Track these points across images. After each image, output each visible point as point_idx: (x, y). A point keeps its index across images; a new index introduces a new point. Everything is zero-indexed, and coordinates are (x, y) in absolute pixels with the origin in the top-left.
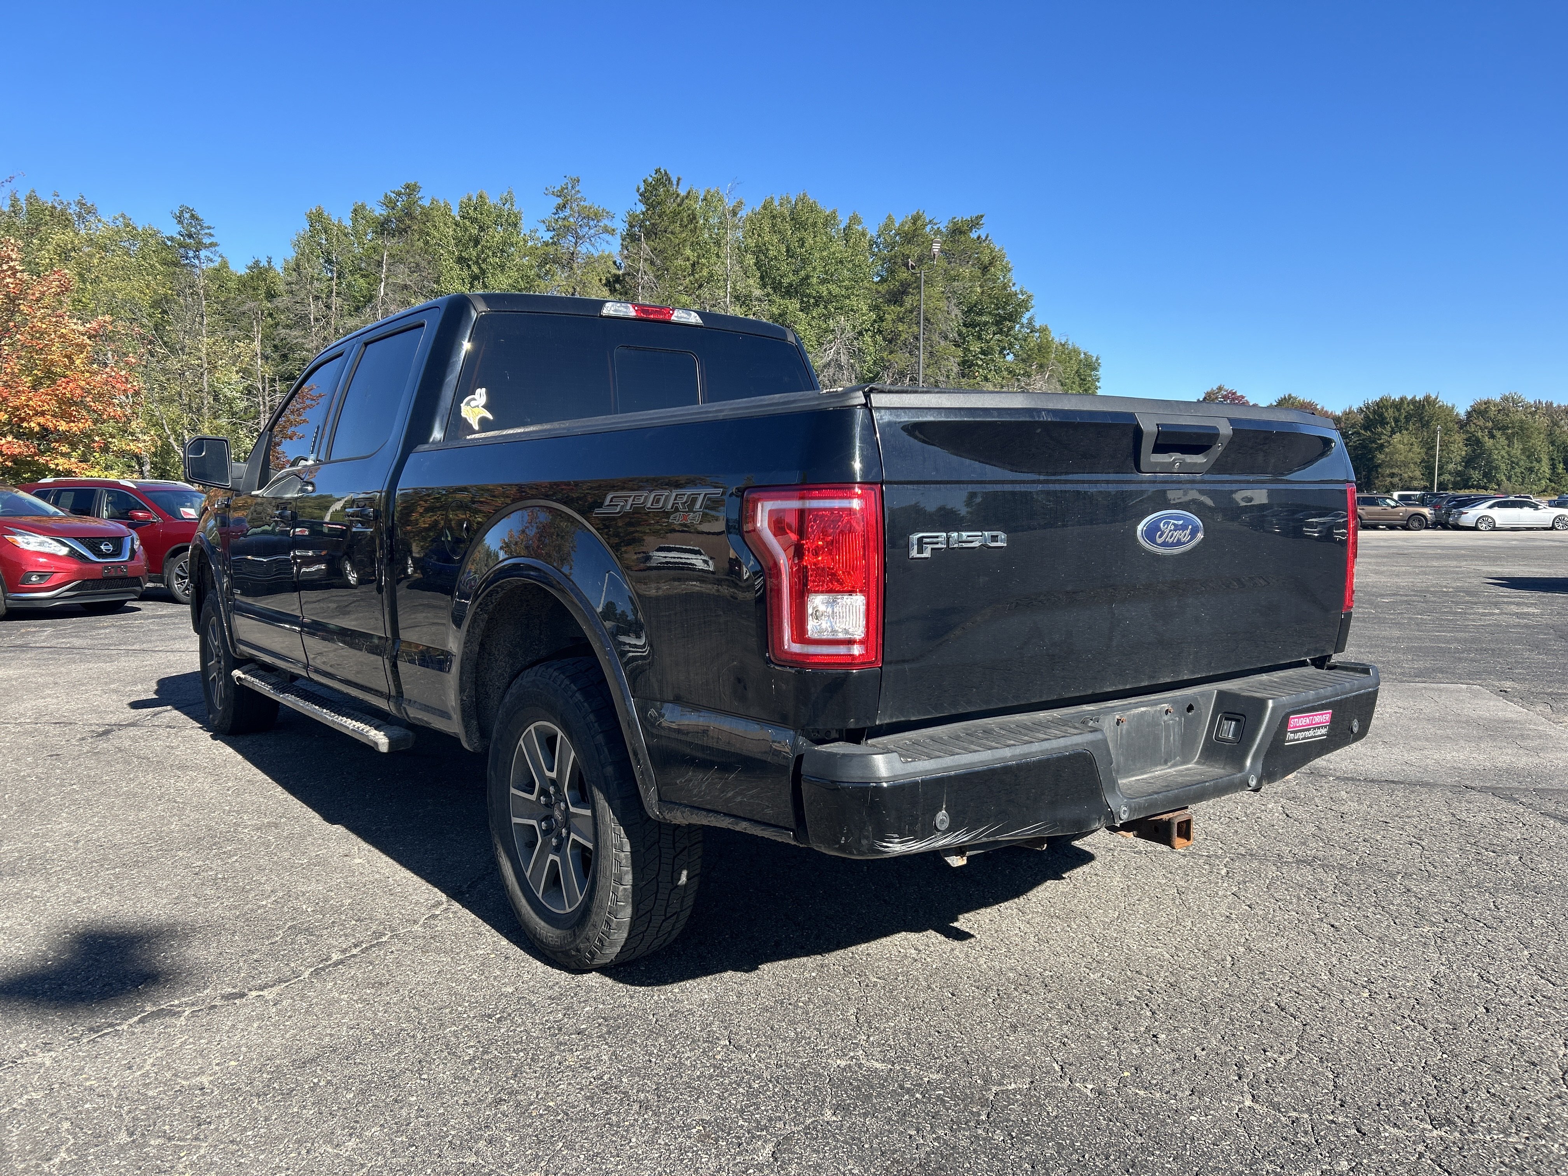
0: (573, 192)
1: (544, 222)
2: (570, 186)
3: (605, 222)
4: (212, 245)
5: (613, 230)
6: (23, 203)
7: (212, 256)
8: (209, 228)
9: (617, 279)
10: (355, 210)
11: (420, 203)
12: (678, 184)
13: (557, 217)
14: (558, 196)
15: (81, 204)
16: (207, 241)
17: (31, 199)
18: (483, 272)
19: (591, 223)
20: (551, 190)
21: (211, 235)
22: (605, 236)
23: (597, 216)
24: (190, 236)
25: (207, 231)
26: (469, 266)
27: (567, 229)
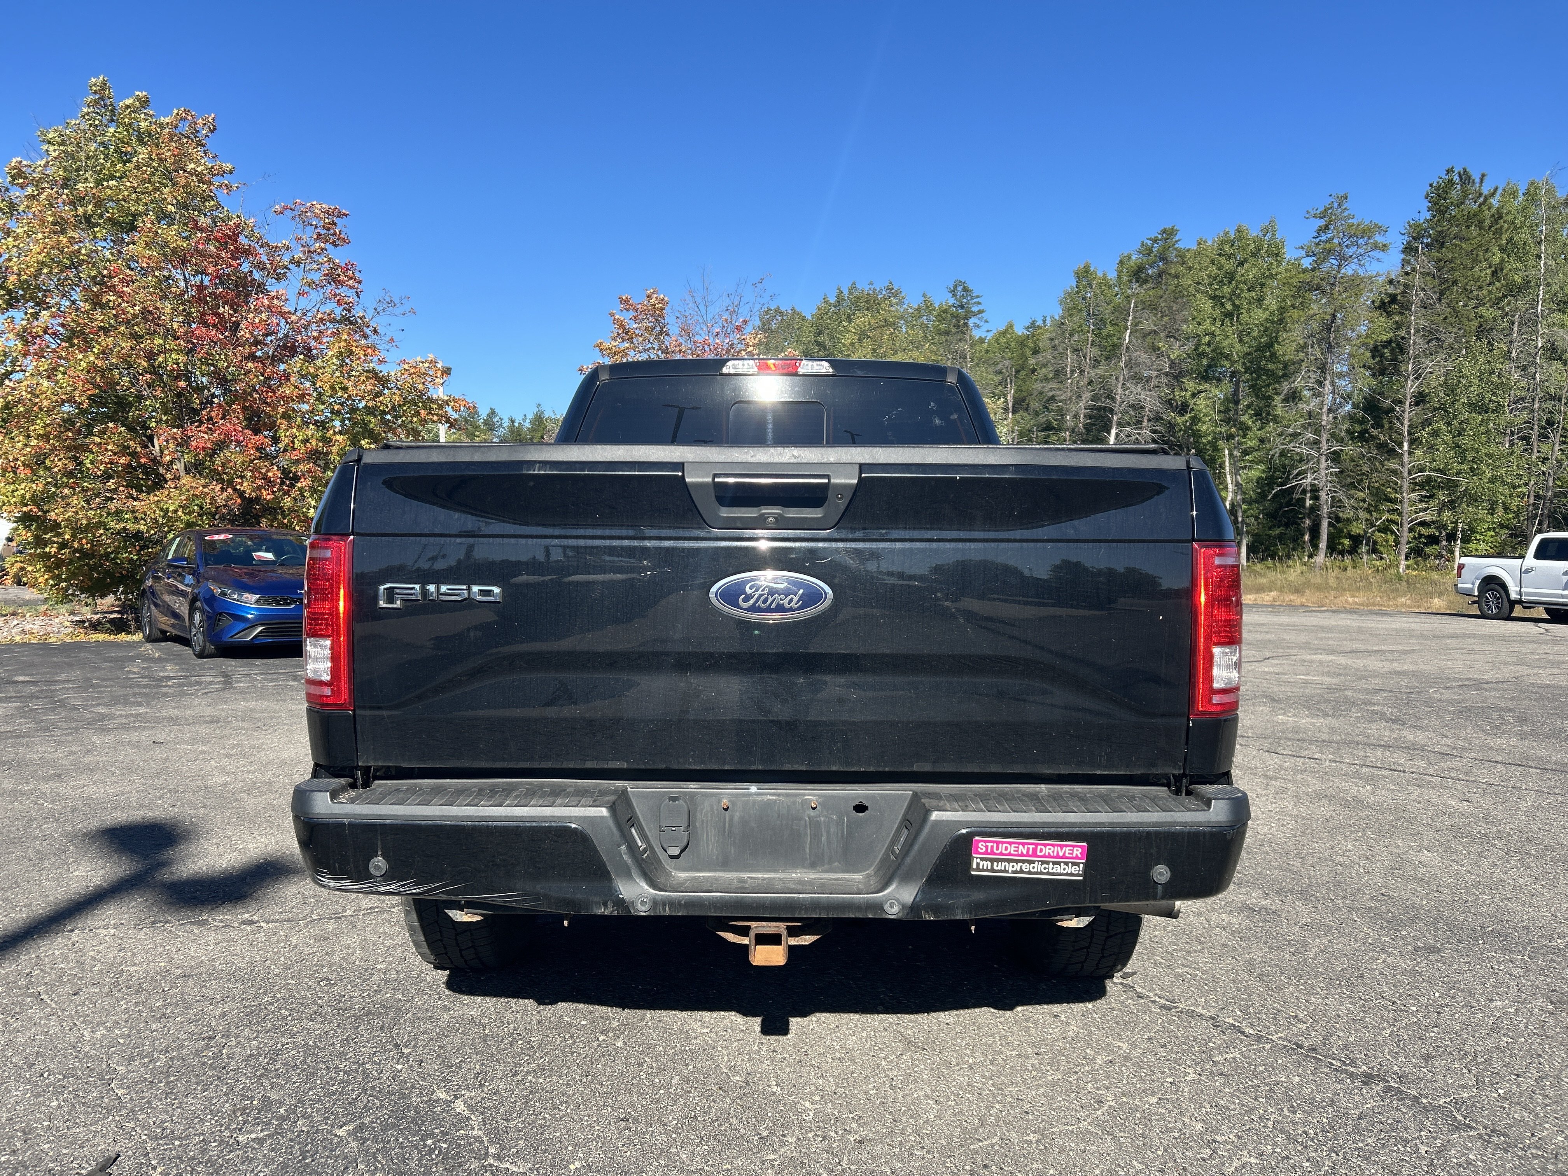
0: (1340, 210)
1: (1302, 248)
2: (1336, 205)
3: (1379, 239)
4: (980, 312)
5: (1385, 246)
6: (846, 293)
7: (978, 322)
8: (978, 297)
9: (1393, 299)
10: (1121, 262)
11: (1177, 246)
12: (1482, 182)
13: (1318, 240)
14: (1321, 218)
15: (890, 289)
16: (975, 309)
17: (853, 288)
18: (1237, 307)
19: (1361, 241)
20: (1312, 213)
21: (979, 303)
22: (1376, 254)
23: (1367, 233)
24: (962, 307)
25: (976, 300)
26: (1222, 304)
27: (1329, 252)
